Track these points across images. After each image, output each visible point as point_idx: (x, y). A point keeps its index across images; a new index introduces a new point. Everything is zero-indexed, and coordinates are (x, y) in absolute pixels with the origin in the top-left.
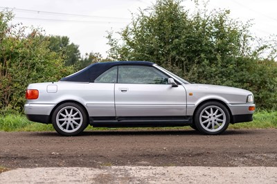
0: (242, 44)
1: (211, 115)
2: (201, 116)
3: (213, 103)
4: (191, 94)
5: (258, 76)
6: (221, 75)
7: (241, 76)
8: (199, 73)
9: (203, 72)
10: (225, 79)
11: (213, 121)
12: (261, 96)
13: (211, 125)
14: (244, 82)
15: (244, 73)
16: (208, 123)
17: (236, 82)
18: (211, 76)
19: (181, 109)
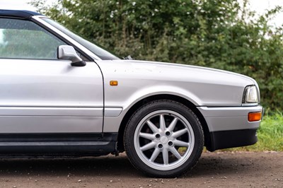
0: (241, 5)
1: (159, 131)
2: (138, 133)
3: (165, 103)
4: (113, 84)
5: (267, 54)
6: (206, 53)
7: (239, 54)
8: (172, 49)
9: (178, 47)
10: (212, 60)
11: (166, 146)
12: (271, 87)
13: (161, 154)
14: (244, 65)
15: (244, 50)
16: (153, 149)
17: (231, 64)
18: (191, 55)
19: (90, 117)
